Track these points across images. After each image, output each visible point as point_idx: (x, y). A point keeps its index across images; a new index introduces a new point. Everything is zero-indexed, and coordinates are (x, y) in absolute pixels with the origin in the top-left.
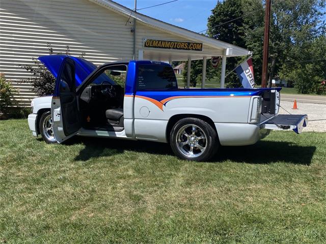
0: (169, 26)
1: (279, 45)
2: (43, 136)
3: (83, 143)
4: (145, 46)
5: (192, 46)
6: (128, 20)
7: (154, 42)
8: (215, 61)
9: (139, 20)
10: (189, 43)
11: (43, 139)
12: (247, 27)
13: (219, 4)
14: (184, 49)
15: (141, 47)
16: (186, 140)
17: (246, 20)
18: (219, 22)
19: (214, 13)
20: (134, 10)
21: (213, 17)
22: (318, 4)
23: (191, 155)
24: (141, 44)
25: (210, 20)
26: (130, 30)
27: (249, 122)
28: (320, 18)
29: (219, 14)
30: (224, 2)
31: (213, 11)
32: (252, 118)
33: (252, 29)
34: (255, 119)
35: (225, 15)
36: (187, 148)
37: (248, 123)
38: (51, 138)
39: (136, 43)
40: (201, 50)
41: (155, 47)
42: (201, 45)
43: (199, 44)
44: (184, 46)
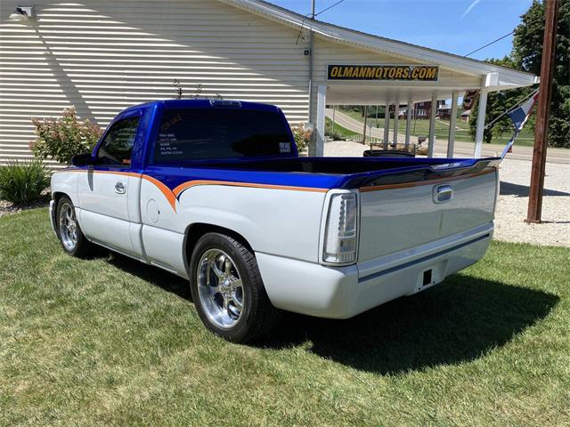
0: (373, 39)
4: (330, 77)
5: (416, 72)
7: (346, 68)
13: (535, 5)
14: (402, 79)
15: (321, 79)
18: (533, 34)
19: (525, 21)
20: (310, 16)
21: (522, 27)
24: (323, 74)
25: (517, 33)
27: (321, 260)
31: (524, 17)
34: (336, 255)
37: (318, 263)
39: (314, 74)
40: (435, 79)
41: (348, 78)
42: (435, 70)
43: (432, 68)
44: (403, 73)
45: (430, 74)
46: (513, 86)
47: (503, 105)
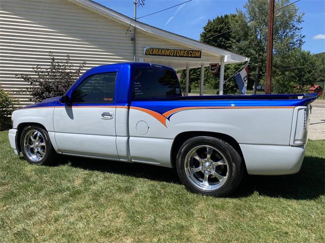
0: (168, 34)
1: (263, 56)
2: (24, 154)
3: (70, 164)
4: (146, 54)
5: (191, 53)
6: (128, 28)
7: (155, 50)
8: (213, 68)
9: (139, 29)
10: (189, 51)
11: (25, 158)
12: (234, 41)
13: (209, 22)
14: (184, 56)
15: (141, 55)
16: (199, 166)
17: (233, 35)
18: (210, 37)
19: (205, 30)
20: (134, 19)
21: (204, 33)
22: (296, 20)
23: (205, 186)
24: (142, 52)
25: (202, 36)
26: (130, 38)
27: (292, 143)
28: (297, 32)
29: (210, 31)
30: (214, 21)
31: (204, 28)
32: (296, 138)
33: (239, 43)
34: (301, 140)
35: (215, 31)
36: (200, 176)
37: (289, 145)
38: (33, 158)
39: (137, 51)
40: (200, 57)
41: (155, 55)
42: (200, 52)
43: (198, 51)
44: (184, 53)
45: (198, 55)
46: (238, 62)
47: (196, 73)
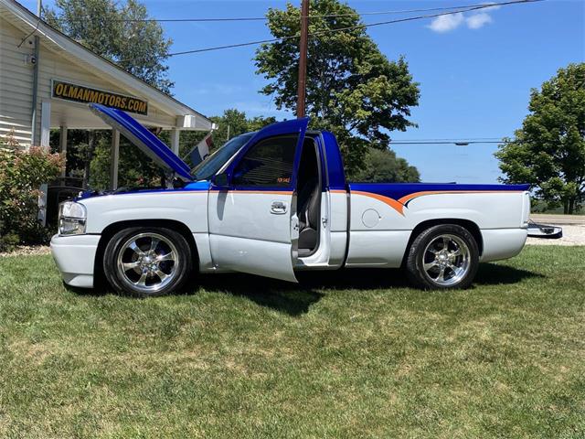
4: (55, 95)
5: (132, 104)
7: (72, 88)
10: (129, 99)
15: (46, 95)
24: (47, 89)
26: (30, 58)
27: (522, 226)
39: (38, 87)
40: (145, 113)
41: (73, 99)
42: (145, 105)
43: (144, 102)
44: (121, 103)
45: (143, 109)
